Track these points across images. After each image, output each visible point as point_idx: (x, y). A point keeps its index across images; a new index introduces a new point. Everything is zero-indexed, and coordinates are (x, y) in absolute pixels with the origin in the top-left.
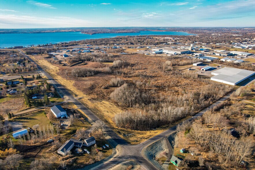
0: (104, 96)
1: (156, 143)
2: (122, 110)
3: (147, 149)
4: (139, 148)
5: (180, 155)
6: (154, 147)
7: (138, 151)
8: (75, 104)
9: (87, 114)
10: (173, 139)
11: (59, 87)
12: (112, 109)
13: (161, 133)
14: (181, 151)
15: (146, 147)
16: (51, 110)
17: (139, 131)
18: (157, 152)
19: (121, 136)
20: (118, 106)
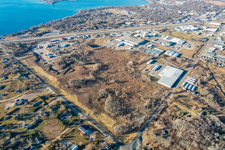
0: (100, 108)
1: (135, 142)
2: (114, 120)
3: (132, 146)
4: (129, 146)
5: (145, 147)
6: (135, 144)
7: (129, 148)
8: (89, 120)
9: (98, 128)
10: (142, 138)
11: (70, 105)
12: (109, 121)
13: (136, 135)
14: (146, 145)
15: (131, 145)
16: (79, 128)
17: (126, 135)
18: (136, 146)
19: (120, 141)
20: (111, 117)
